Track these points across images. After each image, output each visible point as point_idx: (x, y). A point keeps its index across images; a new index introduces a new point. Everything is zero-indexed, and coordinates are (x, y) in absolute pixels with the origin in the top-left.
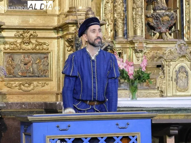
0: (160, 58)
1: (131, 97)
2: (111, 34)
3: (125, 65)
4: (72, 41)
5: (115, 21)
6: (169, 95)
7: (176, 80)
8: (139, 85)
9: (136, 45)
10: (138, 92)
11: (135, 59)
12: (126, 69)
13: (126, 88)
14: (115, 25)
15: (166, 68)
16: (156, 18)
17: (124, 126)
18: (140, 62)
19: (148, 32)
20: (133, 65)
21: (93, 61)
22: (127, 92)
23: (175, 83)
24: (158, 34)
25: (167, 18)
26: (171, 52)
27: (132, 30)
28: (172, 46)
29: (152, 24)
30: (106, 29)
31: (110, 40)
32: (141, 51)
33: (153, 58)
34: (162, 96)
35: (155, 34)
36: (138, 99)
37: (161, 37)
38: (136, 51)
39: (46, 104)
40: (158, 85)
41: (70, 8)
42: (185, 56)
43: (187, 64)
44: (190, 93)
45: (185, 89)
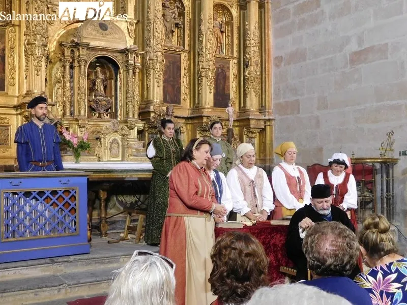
0: (99, 132)
1: (75, 161)
2: (61, 113)
3: (70, 136)
4: (28, 118)
5: (64, 102)
6: (104, 160)
7: (110, 149)
8: (81, 153)
9: (80, 122)
10: (81, 158)
11: (79, 132)
12: (71, 140)
13: (71, 154)
14: (64, 106)
15: (103, 140)
16: (96, 102)
17: (65, 182)
18: (82, 135)
19: (91, 112)
20: (78, 137)
21: (41, 129)
22: (72, 157)
24: (97, 114)
25: (104, 102)
26: (107, 128)
27: (78, 111)
28: (108, 123)
29: (93, 107)
30: (57, 109)
31: (60, 117)
32: (84, 127)
33: (93, 132)
34: (100, 161)
35: (95, 114)
36: (80, 162)
37: (99, 116)
38: (80, 127)
40: (96, 152)
41: (27, 91)
42: (117, 132)
43: (118, 137)
44: (120, 159)
45: (117, 156)
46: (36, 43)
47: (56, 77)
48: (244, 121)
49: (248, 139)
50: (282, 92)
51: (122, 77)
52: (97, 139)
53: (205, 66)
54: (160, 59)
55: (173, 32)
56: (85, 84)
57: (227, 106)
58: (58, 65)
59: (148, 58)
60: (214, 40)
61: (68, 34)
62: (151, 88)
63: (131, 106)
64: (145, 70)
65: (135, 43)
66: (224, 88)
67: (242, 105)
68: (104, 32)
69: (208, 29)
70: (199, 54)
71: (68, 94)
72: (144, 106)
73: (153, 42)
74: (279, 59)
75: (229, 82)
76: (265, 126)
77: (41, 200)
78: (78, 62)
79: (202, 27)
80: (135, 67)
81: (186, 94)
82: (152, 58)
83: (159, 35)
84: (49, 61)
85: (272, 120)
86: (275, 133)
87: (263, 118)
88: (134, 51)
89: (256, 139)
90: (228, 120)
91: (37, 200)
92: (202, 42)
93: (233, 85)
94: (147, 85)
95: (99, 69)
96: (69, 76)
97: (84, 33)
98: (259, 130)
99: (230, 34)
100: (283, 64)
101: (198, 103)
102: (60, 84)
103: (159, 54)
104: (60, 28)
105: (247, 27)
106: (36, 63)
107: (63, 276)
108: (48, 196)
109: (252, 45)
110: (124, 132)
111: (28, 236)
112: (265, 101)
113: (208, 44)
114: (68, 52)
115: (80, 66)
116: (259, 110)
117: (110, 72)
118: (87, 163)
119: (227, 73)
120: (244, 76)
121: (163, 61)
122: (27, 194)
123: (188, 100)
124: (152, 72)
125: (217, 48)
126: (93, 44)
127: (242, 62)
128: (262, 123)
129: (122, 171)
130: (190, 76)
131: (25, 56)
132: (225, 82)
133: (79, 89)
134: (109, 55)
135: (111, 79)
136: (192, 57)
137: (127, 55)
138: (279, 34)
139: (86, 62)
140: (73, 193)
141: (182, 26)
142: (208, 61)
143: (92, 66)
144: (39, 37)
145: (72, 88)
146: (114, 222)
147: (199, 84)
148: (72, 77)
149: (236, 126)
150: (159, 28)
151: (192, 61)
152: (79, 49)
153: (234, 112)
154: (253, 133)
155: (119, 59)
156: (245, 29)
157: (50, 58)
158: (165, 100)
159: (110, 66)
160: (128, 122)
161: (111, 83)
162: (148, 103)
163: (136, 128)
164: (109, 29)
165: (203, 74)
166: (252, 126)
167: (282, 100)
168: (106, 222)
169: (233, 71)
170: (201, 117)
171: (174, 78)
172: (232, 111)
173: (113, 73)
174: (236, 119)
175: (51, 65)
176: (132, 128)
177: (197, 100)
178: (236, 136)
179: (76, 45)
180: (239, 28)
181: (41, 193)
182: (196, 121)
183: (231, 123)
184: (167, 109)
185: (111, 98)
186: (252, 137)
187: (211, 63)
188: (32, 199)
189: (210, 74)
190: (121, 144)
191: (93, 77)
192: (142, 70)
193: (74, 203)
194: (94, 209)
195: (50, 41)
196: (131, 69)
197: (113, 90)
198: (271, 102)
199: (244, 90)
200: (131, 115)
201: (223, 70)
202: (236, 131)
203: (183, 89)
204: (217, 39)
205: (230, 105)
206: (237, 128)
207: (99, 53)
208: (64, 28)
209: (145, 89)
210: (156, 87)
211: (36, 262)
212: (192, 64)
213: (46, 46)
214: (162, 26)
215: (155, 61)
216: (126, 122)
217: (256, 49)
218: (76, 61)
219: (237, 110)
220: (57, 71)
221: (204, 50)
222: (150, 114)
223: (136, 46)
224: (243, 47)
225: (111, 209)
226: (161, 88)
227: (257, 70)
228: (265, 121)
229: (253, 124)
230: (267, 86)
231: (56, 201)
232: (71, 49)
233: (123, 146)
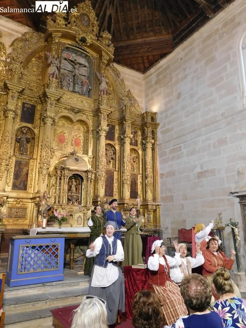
0: (72, 212)
2: (53, 201)
3: (57, 214)
5: (55, 196)
6: (74, 227)
7: (77, 221)
8: (62, 223)
9: (63, 207)
10: (62, 225)
11: (62, 212)
12: (58, 216)
14: (55, 198)
15: (74, 216)
16: (71, 196)
17: (54, 241)
18: (63, 213)
19: (68, 201)
20: (61, 215)
22: (58, 225)
23: (77, 222)
24: (72, 203)
26: (76, 210)
27: (62, 201)
28: (77, 207)
30: (52, 199)
32: (65, 209)
33: (69, 212)
34: (71, 227)
35: (71, 202)
36: (62, 228)
37: (73, 204)
38: (63, 209)
39: (23, 229)
40: (70, 223)
41: (38, 191)
42: (81, 212)
43: (82, 215)
44: (82, 226)
45: (80, 224)
46: (44, 167)
47: (52, 184)
48: (145, 206)
49: (148, 215)
50: (164, 191)
51: (85, 184)
52: (71, 215)
53: (125, 178)
54: (104, 175)
55: (110, 162)
56: (66, 187)
57: (137, 198)
58: (54, 178)
59: (98, 174)
60: (130, 166)
61: (60, 163)
62: (99, 189)
63: (89, 198)
64: (96, 180)
65: (92, 167)
66: (135, 189)
67: (144, 197)
68: (77, 162)
69: (127, 160)
70: (123, 172)
71: (58, 192)
72: (95, 198)
73: (101, 167)
74: (162, 175)
75: (138, 186)
76: (156, 208)
77: (40, 250)
78: (64, 177)
79: (124, 160)
80: (91, 179)
81: (116, 192)
82: (100, 174)
83: (104, 164)
84: (49, 175)
85: (159, 205)
86: (161, 212)
87: (155, 204)
88: (91, 172)
89: (152, 215)
90: (137, 205)
91: (38, 250)
92: (124, 166)
93: (139, 187)
94: (97, 187)
95: (73, 180)
96: (59, 184)
97: (67, 163)
98: (153, 210)
99: (138, 163)
100: (164, 177)
101: (122, 197)
102: (54, 187)
103: (103, 172)
104: (56, 160)
105: (146, 159)
106: (43, 177)
107: (49, 294)
108: (44, 248)
109: (149, 168)
110: (84, 212)
111: (32, 270)
112: (156, 195)
113: (128, 168)
114: (59, 172)
115: (64, 179)
116: (153, 200)
117: (79, 181)
118: (65, 229)
119: (137, 181)
120: (145, 183)
121: (105, 176)
122: (33, 247)
123: (117, 195)
124: (100, 181)
125: (132, 169)
126: (71, 168)
127: (144, 176)
128: (155, 207)
129: (83, 233)
130: (118, 183)
131: (38, 173)
132: (136, 186)
133: (63, 190)
134: (79, 173)
135: (79, 185)
136: (119, 174)
137: (87, 173)
138: (162, 162)
139: (68, 177)
140: (57, 246)
141: (115, 159)
142: (127, 176)
143: (70, 178)
144: (45, 164)
145: (60, 189)
146: (77, 261)
147: (123, 187)
148: (60, 183)
149: (141, 208)
150: (103, 160)
151: (119, 176)
152: (64, 171)
153: (140, 201)
154: (150, 212)
155: (84, 175)
156: (145, 160)
157: (50, 174)
158: (106, 195)
159: (79, 178)
160: (87, 207)
161: (79, 187)
162: (97, 197)
163: (91, 209)
164: (79, 161)
165: (125, 182)
166: (149, 208)
167: (164, 195)
168: (73, 261)
169: (139, 180)
170: (124, 204)
171: (110, 184)
172: (139, 201)
173: (81, 182)
174: (141, 204)
175: (50, 178)
176: (89, 210)
177: (121, 195)
178: (141, 213)
179: (63, 169)
180: (142, 160)
181: (40, 247)
182: (121, 206)
183: (139, 206)
184: (107, 200)
185: (79, 194)
186: (150, 214)
187: (128, 177)
188: (36, 250)
189: (128, 182)
190: (83, 218)
191: (70, 184)
192: (95, 181)
193: (57, 252)
194: (67, 253)
195: (51, 166)
196: (89, 180)
197: (80, 190)
198: (159, 196)
199: (145, 190)
200: (88, 203)
201: (134, 180)
202: (141, 210)
203: (115, 189)
204: (132, 165)
205: (138, 197)
206: (142, 209)
207: (74, 172)
208: (58, 160)
209: (95, 189)
210: (101, 189)
211: (35, 286)
212: (119, 177)
213: (48, 169)
214: (105, 159)
215: (101, 176)
216: (86, 206)
217: (151, 170)
218: (63, 176)
219: (142, 200)
220: (53, 181)
221: (125, 171)
222: (98, 202)
223: (92, 169)
224: (145, 169)
225: (76, 253)
226: (104, 189)
227: (152, 180)
228: (156, 206)
229: (150, 207)
230: (157, 188)
231: (48, 251)
232: (61, 170)
233: (84, 219)
